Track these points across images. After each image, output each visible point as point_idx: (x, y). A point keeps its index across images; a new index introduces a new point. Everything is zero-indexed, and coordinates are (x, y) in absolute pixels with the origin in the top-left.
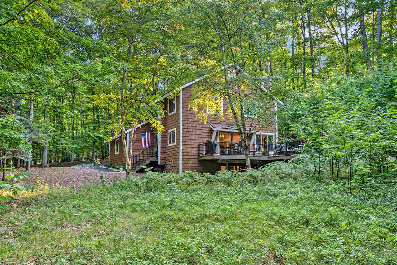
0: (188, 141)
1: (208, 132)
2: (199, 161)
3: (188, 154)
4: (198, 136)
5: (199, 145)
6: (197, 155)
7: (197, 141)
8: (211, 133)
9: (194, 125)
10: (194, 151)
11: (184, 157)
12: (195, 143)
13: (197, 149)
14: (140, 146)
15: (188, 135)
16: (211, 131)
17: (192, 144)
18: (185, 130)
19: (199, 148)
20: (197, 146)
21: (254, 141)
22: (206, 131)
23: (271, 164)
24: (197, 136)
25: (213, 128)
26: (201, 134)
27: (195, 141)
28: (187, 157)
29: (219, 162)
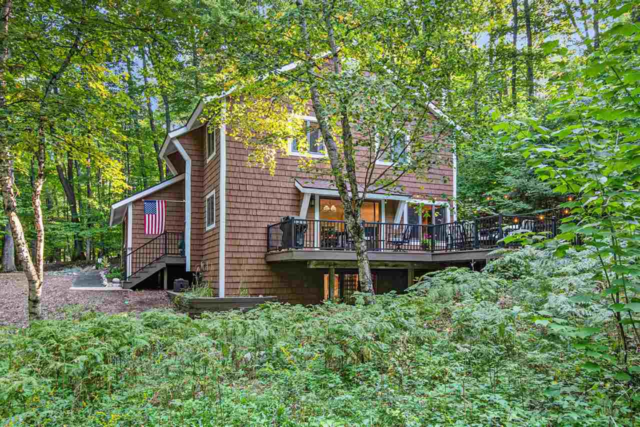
0: (240, 218)
1: (291, 197)
2: (269, 263)
3: (241, 249)
4: (266, 207)
5: (269, 227)
6: (264, 249)
7: (264, 219)
8: (299, 201)
9: (255, 182)
10: (257, 241)
11: (230, 255)
12: (258, 224)
13: (264, 237)
14: (143, 231)
15: (242, 206)
16: (299, 195)
17: (253, 224)
18: (233, 193)
19: (268, 234)
20: (264, 231)
21: (402, 218)
22: (287, 197)
23: (432, 276)
24: (262, 207)
25: (302, 190)
26: (275, 201)
27: (260, 219)
28: (238, 255)
29: (311, 267)
